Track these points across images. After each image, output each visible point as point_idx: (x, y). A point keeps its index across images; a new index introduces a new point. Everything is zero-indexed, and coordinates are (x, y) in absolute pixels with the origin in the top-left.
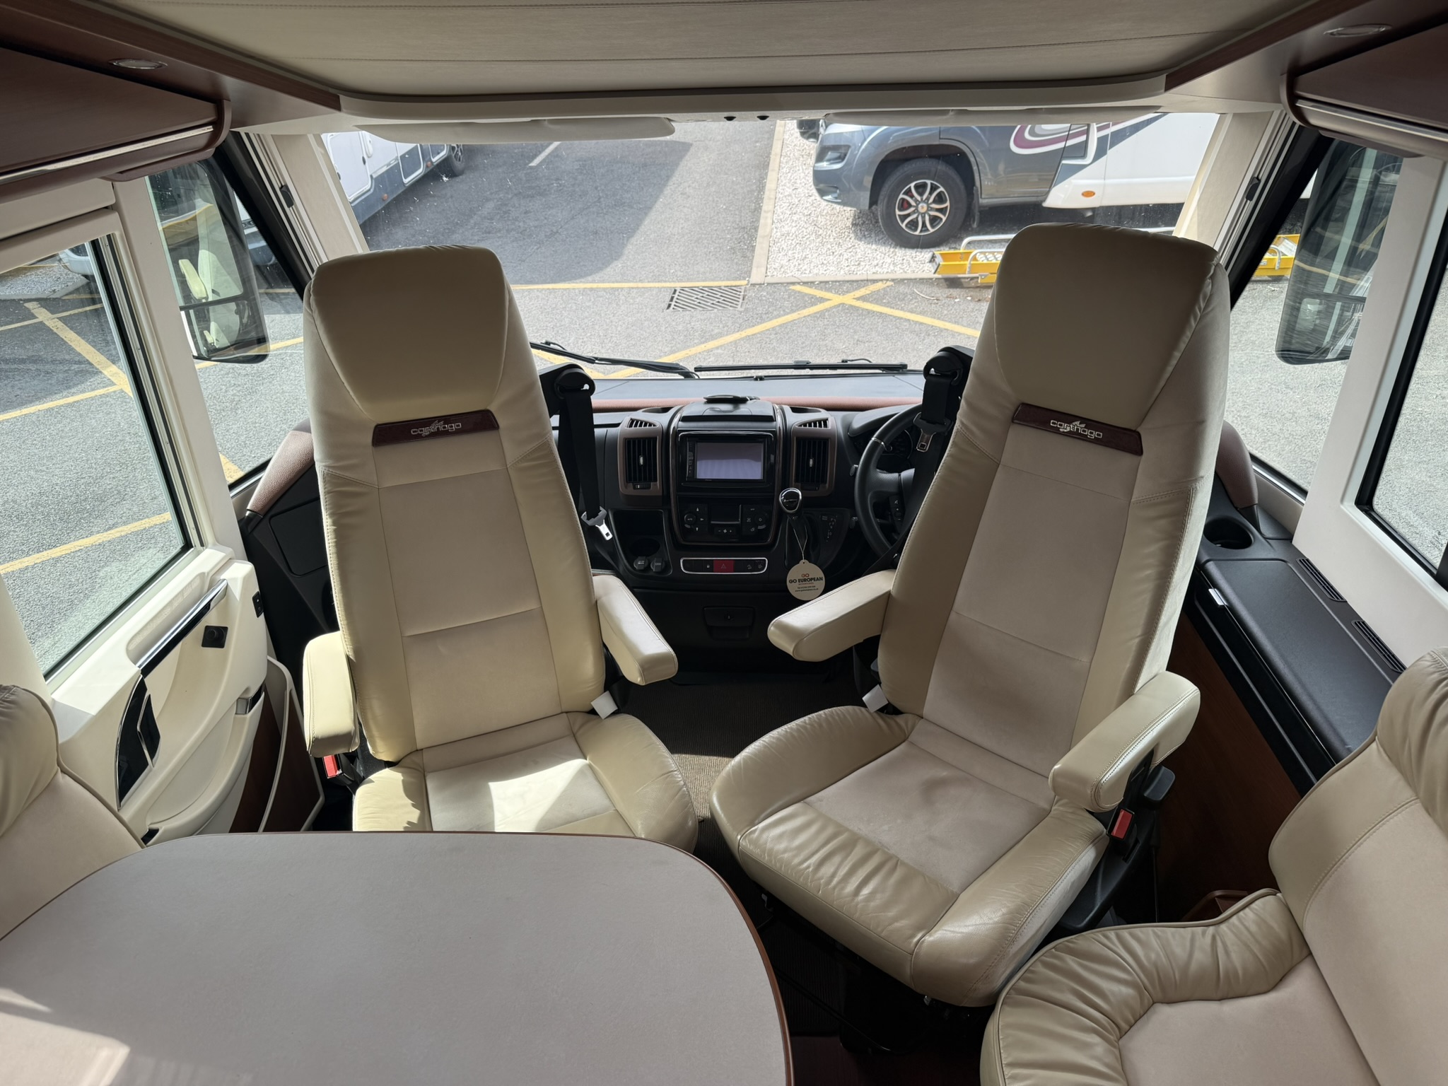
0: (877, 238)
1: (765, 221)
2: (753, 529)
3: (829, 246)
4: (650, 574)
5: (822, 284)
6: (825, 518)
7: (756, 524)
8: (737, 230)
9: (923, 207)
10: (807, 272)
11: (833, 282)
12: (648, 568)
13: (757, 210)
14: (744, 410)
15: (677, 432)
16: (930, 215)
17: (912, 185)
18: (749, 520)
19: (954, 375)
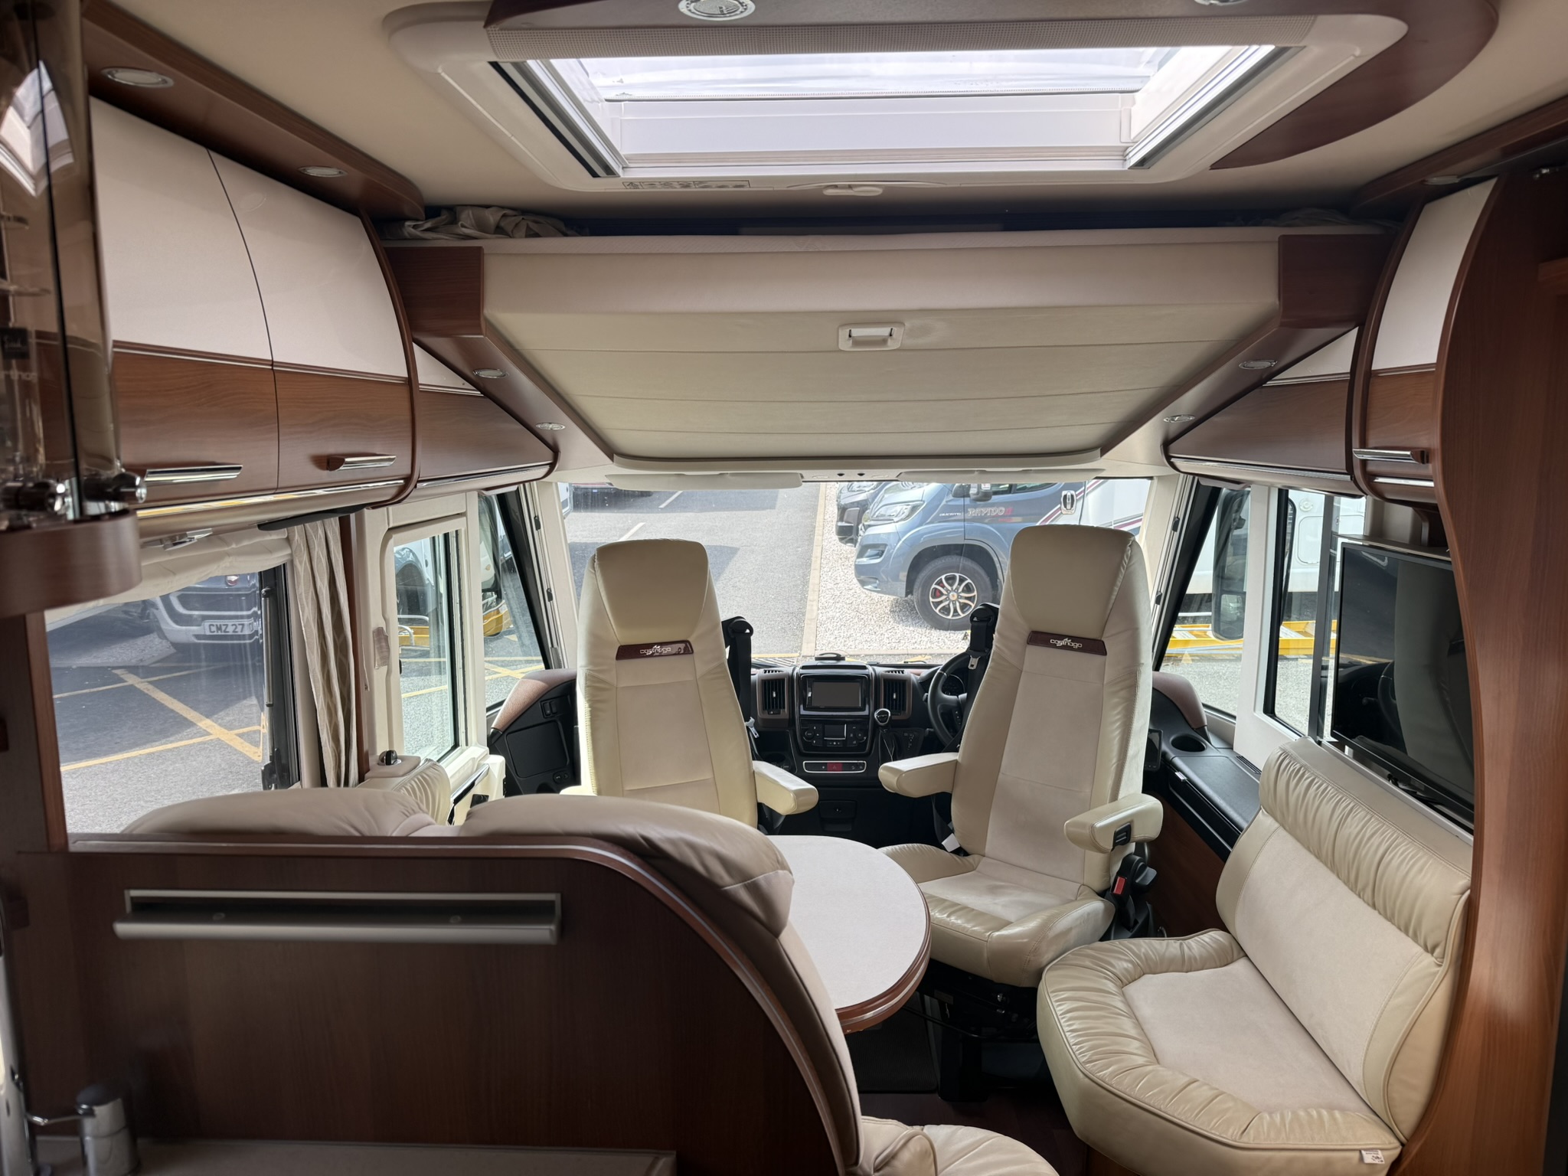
0: (914, 622)
1: (812, 609)
2: (855, 742)
3: (871, 627)
5: (867, 657)
6: (906, 734)
8: (787, 615)
9: (953, 596)
10: (853, 647)
11: (876, 655)
13: (804, 599)
15: (799, 676)
16: (960, 603)
17: (943, 577)
18: (852, 735)
19: (988, 621)
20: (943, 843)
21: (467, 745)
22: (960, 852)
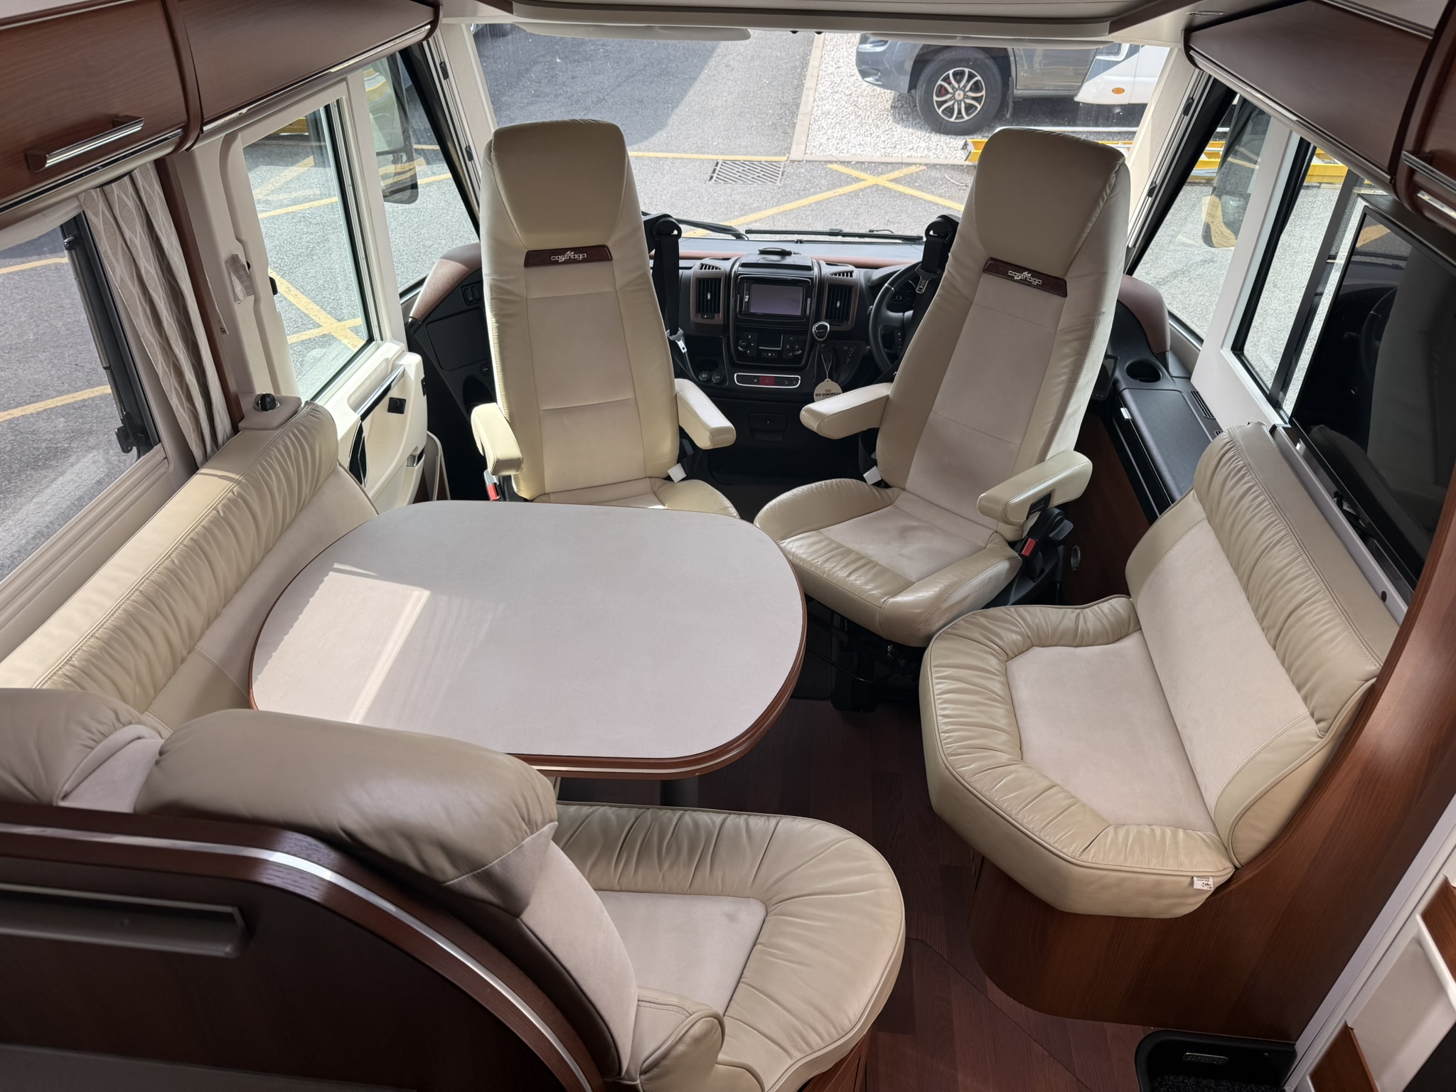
0: (915, 122)
1: (807, 98)
2: (791, 354)
3: (867, 127)
4: (712, 384)
5: (858, 165)
6: (846, 348)
7: (793, 350)
8: (780, 106)
9: (959, 95)
10: (845, 151)
11: (869, 163)
12: (709, 380)
13: (799, 87)
14: (789, 260)
15: (737, 275)
16: (965, 103)
17: (951, 72)
18: (788, 347)
19: (946, 236)
20: (865, 475)
21: (382, 339)
22: (882, 484)
